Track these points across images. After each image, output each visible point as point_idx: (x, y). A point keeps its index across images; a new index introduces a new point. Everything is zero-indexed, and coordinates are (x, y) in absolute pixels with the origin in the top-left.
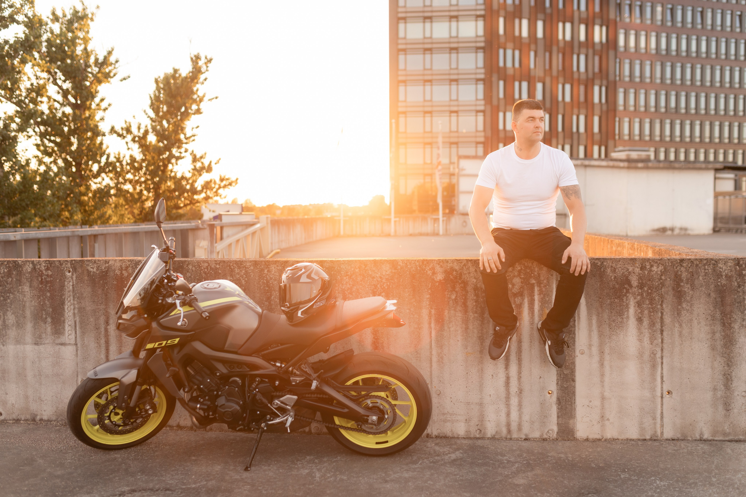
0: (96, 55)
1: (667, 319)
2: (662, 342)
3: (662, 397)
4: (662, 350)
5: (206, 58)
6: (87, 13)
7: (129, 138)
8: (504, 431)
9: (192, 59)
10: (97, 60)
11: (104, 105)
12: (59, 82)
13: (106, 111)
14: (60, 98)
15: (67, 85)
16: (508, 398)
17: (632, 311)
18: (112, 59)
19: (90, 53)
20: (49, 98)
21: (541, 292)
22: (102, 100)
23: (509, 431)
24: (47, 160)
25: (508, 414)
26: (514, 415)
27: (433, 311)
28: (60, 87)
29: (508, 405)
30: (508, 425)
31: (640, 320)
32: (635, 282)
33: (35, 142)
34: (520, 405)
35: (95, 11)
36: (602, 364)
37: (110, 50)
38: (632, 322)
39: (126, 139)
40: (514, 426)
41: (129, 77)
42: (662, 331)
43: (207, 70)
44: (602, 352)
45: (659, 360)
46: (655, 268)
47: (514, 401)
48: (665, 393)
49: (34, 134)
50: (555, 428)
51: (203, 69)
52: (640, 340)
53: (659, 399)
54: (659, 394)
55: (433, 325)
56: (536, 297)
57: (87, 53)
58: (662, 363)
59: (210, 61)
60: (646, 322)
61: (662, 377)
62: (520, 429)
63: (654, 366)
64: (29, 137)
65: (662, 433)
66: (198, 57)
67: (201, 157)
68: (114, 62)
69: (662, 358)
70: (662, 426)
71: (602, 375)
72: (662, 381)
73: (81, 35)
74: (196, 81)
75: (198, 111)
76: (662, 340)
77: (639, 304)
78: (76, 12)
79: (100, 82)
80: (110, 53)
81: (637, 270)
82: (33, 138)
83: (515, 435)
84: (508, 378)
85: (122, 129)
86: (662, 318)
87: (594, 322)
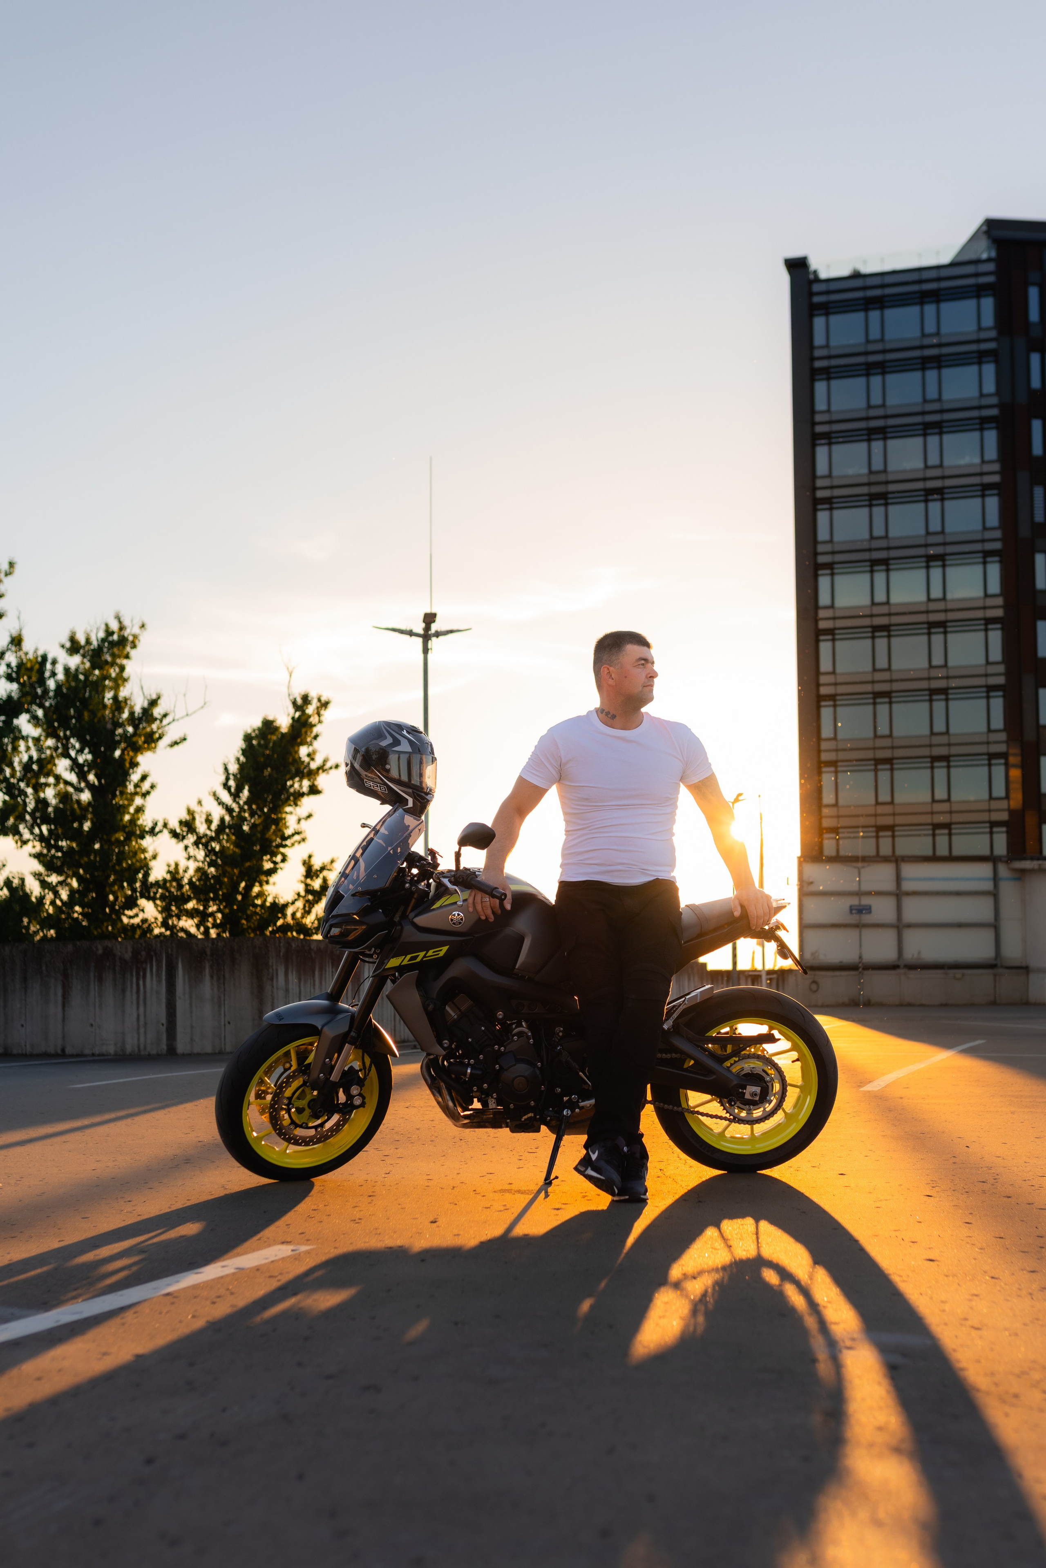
0: (131, 707)
1: (227, 976)
2: (224, 990)
3: (225, 1026)
4: (224, 995)
5: (319, 700)
6: (126, 635)
7: (191, 839)
8: (136, 1050)
9: (294, 703)
10: (132, 713)
11: (146, 786)
12: (73, 753)
13: (148, 797)
14: (72, 777)
15: (86, 757)
16: (138, 1028)
17: (207, 971)
18: (157, 712)
19: (123, 704)
20: (58, 778)
21: (157, 960)
22: (144, 778)
23: (139, 1050)
24: (54, 879)
25: (139, 1039)
26: (142, 1040)
27: (96, 974)
28: (74, 761)
29: (138, 1033)
30: (139, 1046)
31: (212, 977)
32: (209, 953)
33: (34, 851)
34: (145, 1033)
35: (136, 630)
36: (191, 1006)
37: (154, 697)
38: (207, 978)
39: (186, 842)
40: (142, 1047)
41: (185, 739)
42: (224, 984)
43: (320, 722)
44: (191, 998)
45: (223, 1002)
46: (220, 944)
47: (142, 1030)
48: (227, 1024)
49: (31, 837)
50: (165, 1047)
51: (314, 720)
52: (212, 989)
53: (223, 1027)
54: (223, 1023)
55: (96, 983)
56: (154, 964)
57: (119, 705)
58: (224, 1004)
59: (325, 705)
60: (215, 978)
61: (225, 1013)
62: (145, 1048)
63: (220, 1006)
64: (25, 842)
65: (225, 1049)
66: (306, 699)
67: (323, 869)
68: (159, 717)
69: (224, 1000)
70: (225, 1044)
71: (191, 1012)
72: (225, 1015)
73: (113, 672)
74: (299, 740)
75: (314, 790)
76: (224, 989)
77: (211, 967)
78: (109, 633)
79: (137, 749)
80: (153, 703)
81: (210, 945)
82: (30, 844)
83: (142, 1053)
84: (138, 1016)
85: (181, 822)
86: (224, 975)
87: (187, 979)
